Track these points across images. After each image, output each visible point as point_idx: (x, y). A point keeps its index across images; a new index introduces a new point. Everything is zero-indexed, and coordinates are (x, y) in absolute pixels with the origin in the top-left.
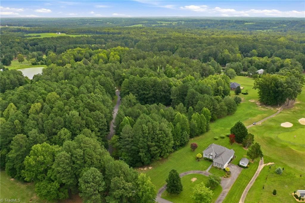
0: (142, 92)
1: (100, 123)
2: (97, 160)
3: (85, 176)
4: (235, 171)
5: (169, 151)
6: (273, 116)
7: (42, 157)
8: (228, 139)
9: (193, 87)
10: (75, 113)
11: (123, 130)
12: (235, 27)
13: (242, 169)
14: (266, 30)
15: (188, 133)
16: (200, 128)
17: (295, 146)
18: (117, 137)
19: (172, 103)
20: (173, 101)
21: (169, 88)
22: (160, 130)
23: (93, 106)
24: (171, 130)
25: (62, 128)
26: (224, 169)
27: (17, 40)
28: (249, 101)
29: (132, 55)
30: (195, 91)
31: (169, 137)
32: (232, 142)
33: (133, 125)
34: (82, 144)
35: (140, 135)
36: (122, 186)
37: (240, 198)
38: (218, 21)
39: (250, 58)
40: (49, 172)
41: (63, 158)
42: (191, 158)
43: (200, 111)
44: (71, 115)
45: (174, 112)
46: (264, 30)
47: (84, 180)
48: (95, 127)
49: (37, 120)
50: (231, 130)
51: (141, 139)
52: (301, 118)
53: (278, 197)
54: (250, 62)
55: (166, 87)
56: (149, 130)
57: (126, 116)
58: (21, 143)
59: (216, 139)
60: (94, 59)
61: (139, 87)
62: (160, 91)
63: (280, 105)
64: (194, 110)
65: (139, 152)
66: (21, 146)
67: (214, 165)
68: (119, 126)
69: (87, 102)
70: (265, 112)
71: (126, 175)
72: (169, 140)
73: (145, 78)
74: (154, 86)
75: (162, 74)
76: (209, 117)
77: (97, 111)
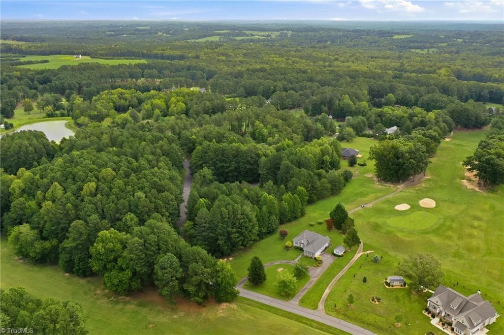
0: (220, 164)
1: (170, 207)
2: (173, 246)
3: (161, 262)
4: (328, 260)
5: (253, 239)
6: (390, 196)
7: (112, 244)
8: (325, 226)
9: (288, 158)
10: (140, 194)
11: (198, 215)
12: (377, 45)
13: (336, 258)
14: (427, 50)
15: (276, 218)
16: (293, 212)
17: (403, 232)
18: (191, 223)
19: (260, 180)
20: (261, 176)
21: (257, 158)
22: (242, 214)
23: (161, 186)
24: (255, 214)
25: (127, 213)
26: (315, 258)
27: (15, 72)
28: (366, 175)
29: (205, 104)
30: (290, 164)
31: (253, 222)
32: (329, 228)
33: (210, 209)
34: (155, 230)
35: (218, 220)
36: (200, 272)
37: (328, 286)
38: (349, 31)
39: (380, 110)
40: (120, 261)
41: (136, 245)
42: (279, 247)
43: (294, 190)
44: (137, 197)
45: (261, 193)
46: (424, 50)
47: (161, 267)
48: (165, 211)
49: (95, 204)
50: (330, 214)
51: (220, 224)
52: (424, 198)
53: (368, 284)
54: (380, 115)
55: (252, 158)
56: (229, 214)
57: (201, 198)
58: (81, 230)
59: (312, 225)
60: (145, 109)
61: (216, 158)
62: (244, 163)
63: (404, 181)
64: (287, 189)
65: (217, 239)
66: (81, 234)
67: (305, 255)
68: (193, 210)
69: (154, 181)
70: (380, 191)
71: (204, 262)
72: (253, 226)
73: (224, 145)
74: (236, 156)
75: (248, 138)
76: (305, 197)
77: (166, 192)
